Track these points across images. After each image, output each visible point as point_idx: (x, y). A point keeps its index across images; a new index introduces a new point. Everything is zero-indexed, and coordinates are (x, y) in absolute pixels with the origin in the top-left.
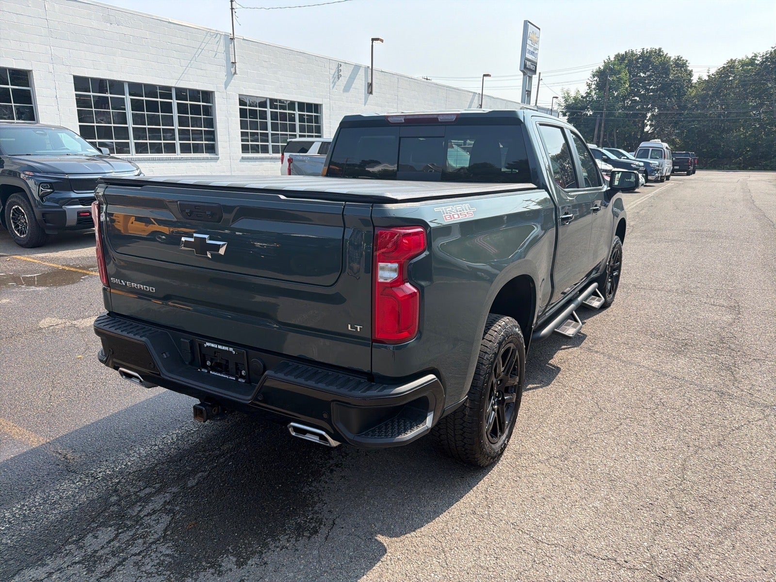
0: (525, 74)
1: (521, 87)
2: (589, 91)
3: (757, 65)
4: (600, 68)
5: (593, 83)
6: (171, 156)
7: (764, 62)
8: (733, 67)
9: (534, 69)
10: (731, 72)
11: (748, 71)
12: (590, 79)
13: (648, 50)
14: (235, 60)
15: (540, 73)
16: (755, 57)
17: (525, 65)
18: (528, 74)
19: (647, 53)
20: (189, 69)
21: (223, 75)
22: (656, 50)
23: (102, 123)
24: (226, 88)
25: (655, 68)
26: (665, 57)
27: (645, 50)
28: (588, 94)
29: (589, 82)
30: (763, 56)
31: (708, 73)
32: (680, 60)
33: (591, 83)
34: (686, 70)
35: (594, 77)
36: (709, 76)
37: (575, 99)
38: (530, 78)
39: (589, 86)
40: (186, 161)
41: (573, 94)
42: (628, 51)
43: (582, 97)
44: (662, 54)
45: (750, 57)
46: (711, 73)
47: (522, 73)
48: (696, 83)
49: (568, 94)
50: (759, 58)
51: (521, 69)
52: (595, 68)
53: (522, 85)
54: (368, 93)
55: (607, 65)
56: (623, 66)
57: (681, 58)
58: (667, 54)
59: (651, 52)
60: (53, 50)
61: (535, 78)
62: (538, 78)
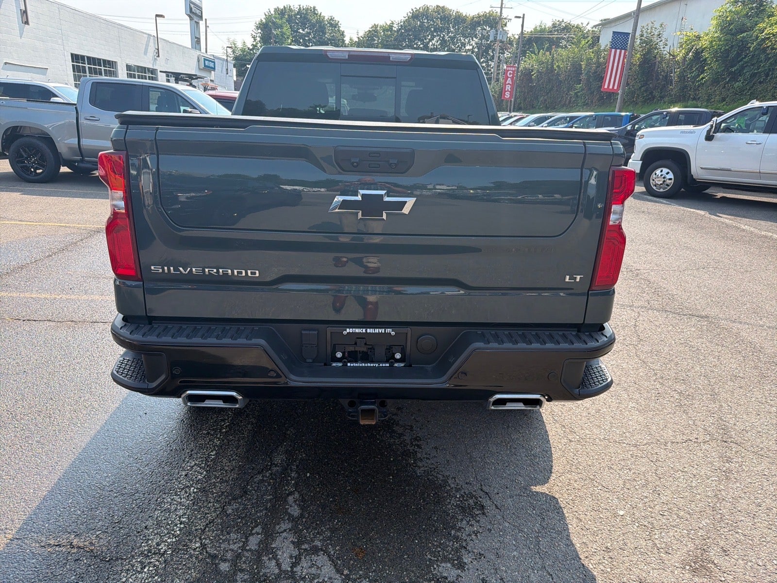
0: (191, 19)
1: (190, 33)
2: (255, 43)
3: (395, 31)
4: (261, 21)
5: (258, 35)
7: (400, 29)
8: (376, 31)
9: (200, 14)
10: (375, 36)
11: (389, 36)
12: (254, 30)
13: (304, 8)
15: (206, 19)
16: (392, 24)
17: (191, 9)
18: (195, 20)
19: (303, 9)
22: (311, 8)
25: (313, 26)
26: (320, 16)
27: (301, 6)
28: (254, 46)
29: (254, 34)
30: (399, 24)
31: (358, 35)
32: (333, 21)
33: (256, 35)
34: (339, 31)
35: (258, 29)
36: (358, 38)
37: (243, 50)
38: (197, 23)
39: (254, 38)
41: (240, 45)
42: (286, 6)
43: (249, 49)
44: (316, 12)
45: (388, 24)
46: (359, 36)
47: (188, 18)
48: (348, 44)
49: (235, 44)
50: (395, 25)
51: (187, 13)
52: (258, 20)
53: (190, 31)
54: (23, 22)
55: (269, 18)
56: (284, 20)
57: (334, 18)
58: (321, 13)
59: (307, 9)
61: (202, 24)
62: (205, 25)
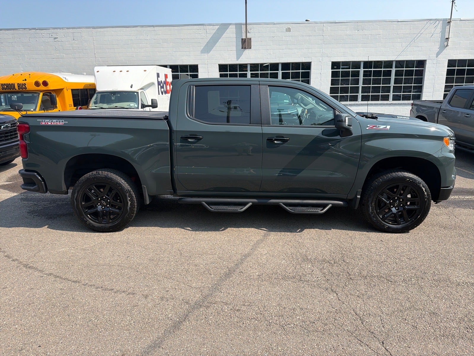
6: (384, 103)
14: (449, 36)
20: (408, 48)
21: (436, 48)
23: (344, 85)
24: (437, 57)
40: (394, 105)
60: (323, 50)
